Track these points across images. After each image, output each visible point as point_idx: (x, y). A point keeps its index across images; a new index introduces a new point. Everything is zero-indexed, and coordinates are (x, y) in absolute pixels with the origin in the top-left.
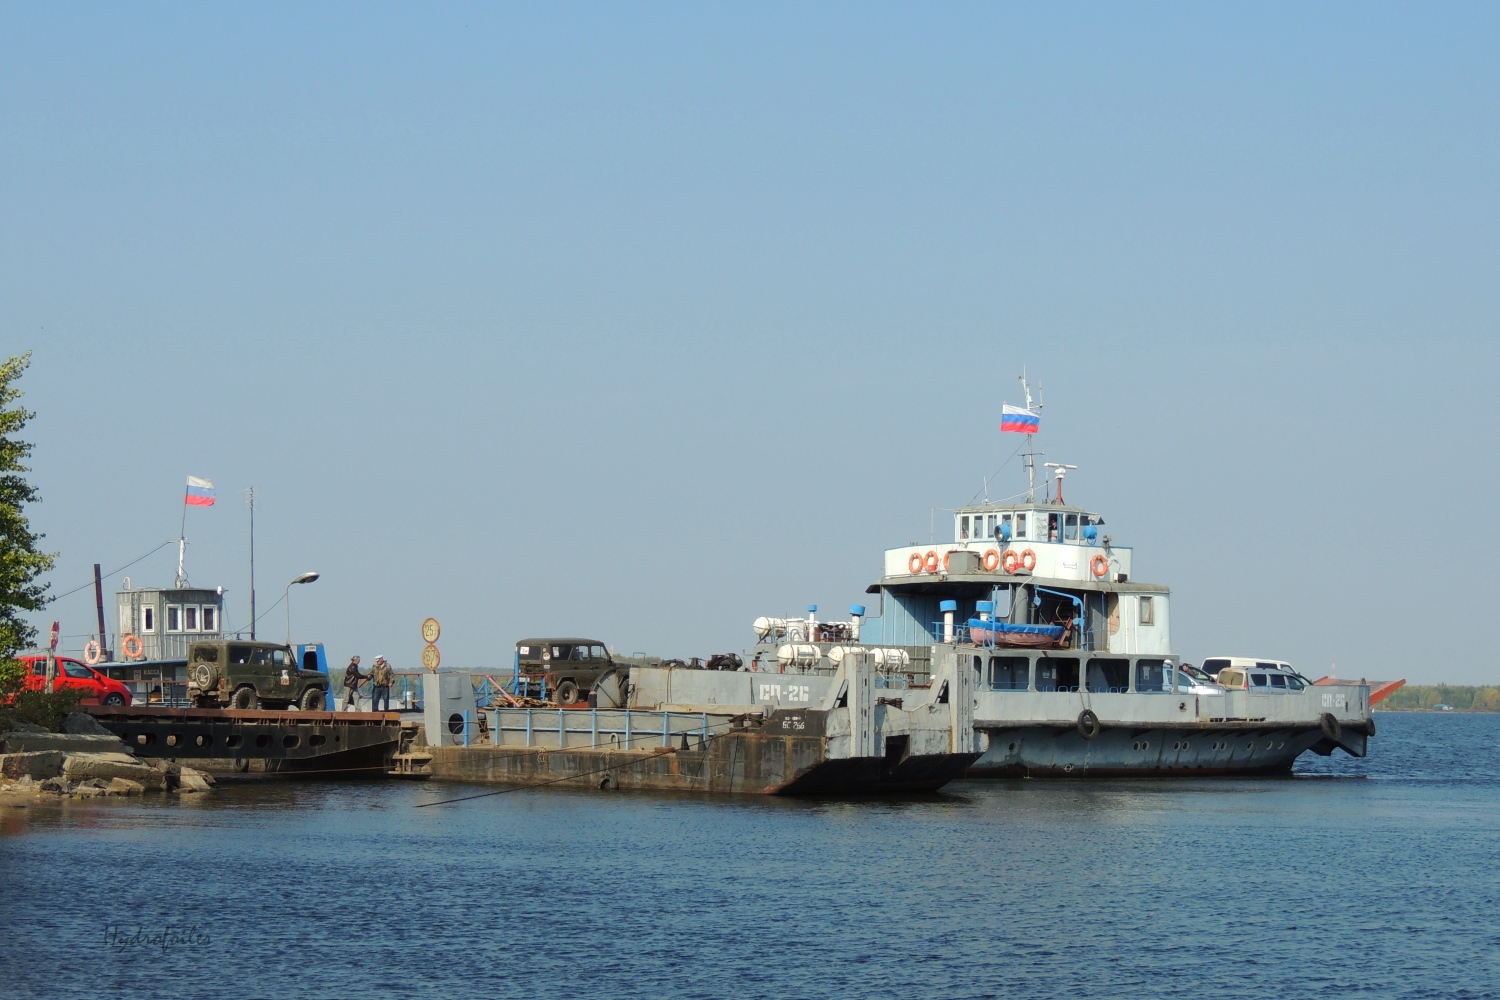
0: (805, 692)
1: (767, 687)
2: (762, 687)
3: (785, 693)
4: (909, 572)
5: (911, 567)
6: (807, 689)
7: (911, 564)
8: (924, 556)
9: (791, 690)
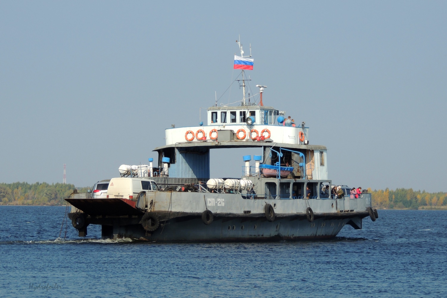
0: (223, 202)
1: (210, 199)
2: (208, 199)
3: (216, 202)
4: (186, 141)
5: (186, 139)
6: (223, 200)
7: (186, 136)
8: (195, 133)
9: (218, 201)
